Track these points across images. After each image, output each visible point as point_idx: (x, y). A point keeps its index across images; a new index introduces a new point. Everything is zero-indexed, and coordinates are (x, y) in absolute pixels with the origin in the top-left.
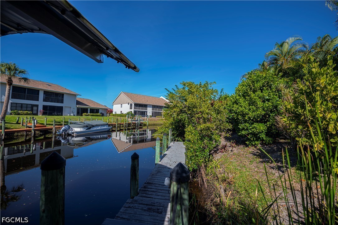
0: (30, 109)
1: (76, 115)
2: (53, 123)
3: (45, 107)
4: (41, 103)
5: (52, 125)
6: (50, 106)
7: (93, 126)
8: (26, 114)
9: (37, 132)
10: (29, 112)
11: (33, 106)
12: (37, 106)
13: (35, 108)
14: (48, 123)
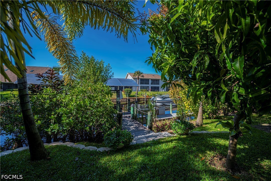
0: (146, 88)
1: (166, 91)
2: (152, 95)
3: (152, 87)
4: (150, 85)
5: (152, 96)
6: (154, 87)
7: (166, 98)
8: (145, 91)
9: (147, 99)
10: (146, 90)
11: (147, 87)
12: (149, 87)
13: (148, 88)
14: (151, 95)
